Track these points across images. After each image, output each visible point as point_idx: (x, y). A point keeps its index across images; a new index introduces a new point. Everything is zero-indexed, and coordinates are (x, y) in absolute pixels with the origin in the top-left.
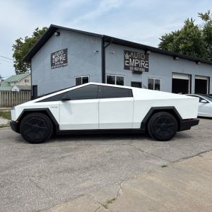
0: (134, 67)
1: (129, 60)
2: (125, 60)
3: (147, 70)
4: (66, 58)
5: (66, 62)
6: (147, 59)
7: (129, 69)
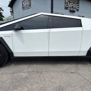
0: (70, 8)
1: (68, 3)
2: (66, 3)
3: (78, 10)
4: (30, 3)
5: (30, 5)
6: (78, 3)
7: (67, 9)
